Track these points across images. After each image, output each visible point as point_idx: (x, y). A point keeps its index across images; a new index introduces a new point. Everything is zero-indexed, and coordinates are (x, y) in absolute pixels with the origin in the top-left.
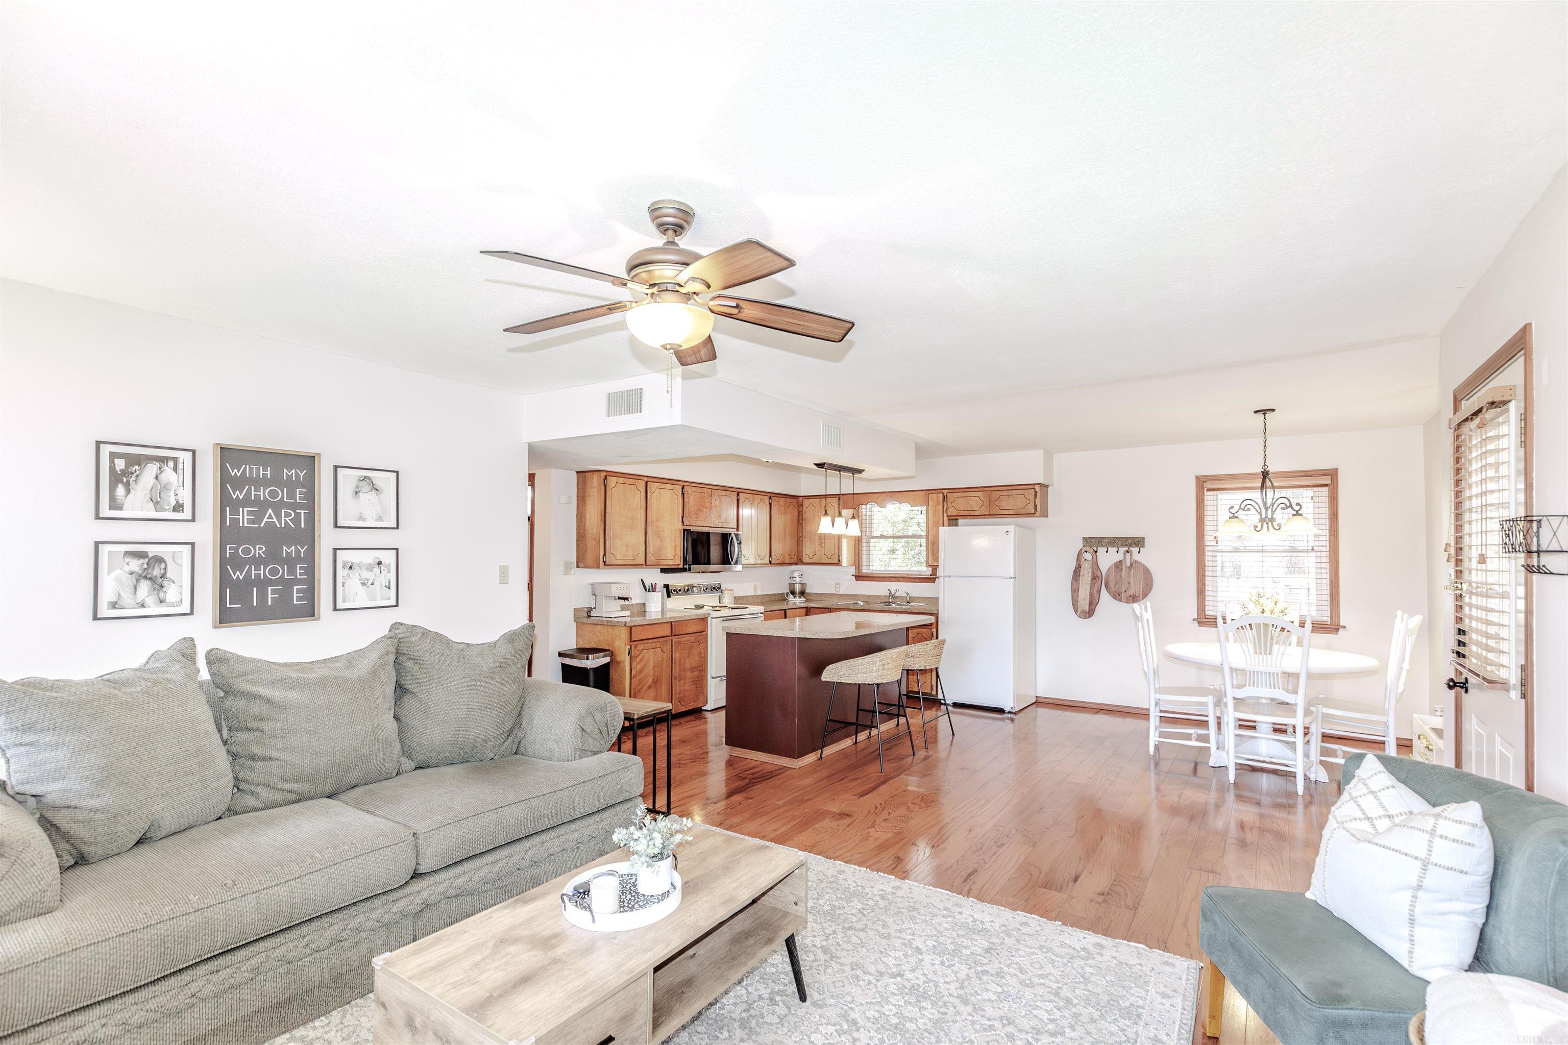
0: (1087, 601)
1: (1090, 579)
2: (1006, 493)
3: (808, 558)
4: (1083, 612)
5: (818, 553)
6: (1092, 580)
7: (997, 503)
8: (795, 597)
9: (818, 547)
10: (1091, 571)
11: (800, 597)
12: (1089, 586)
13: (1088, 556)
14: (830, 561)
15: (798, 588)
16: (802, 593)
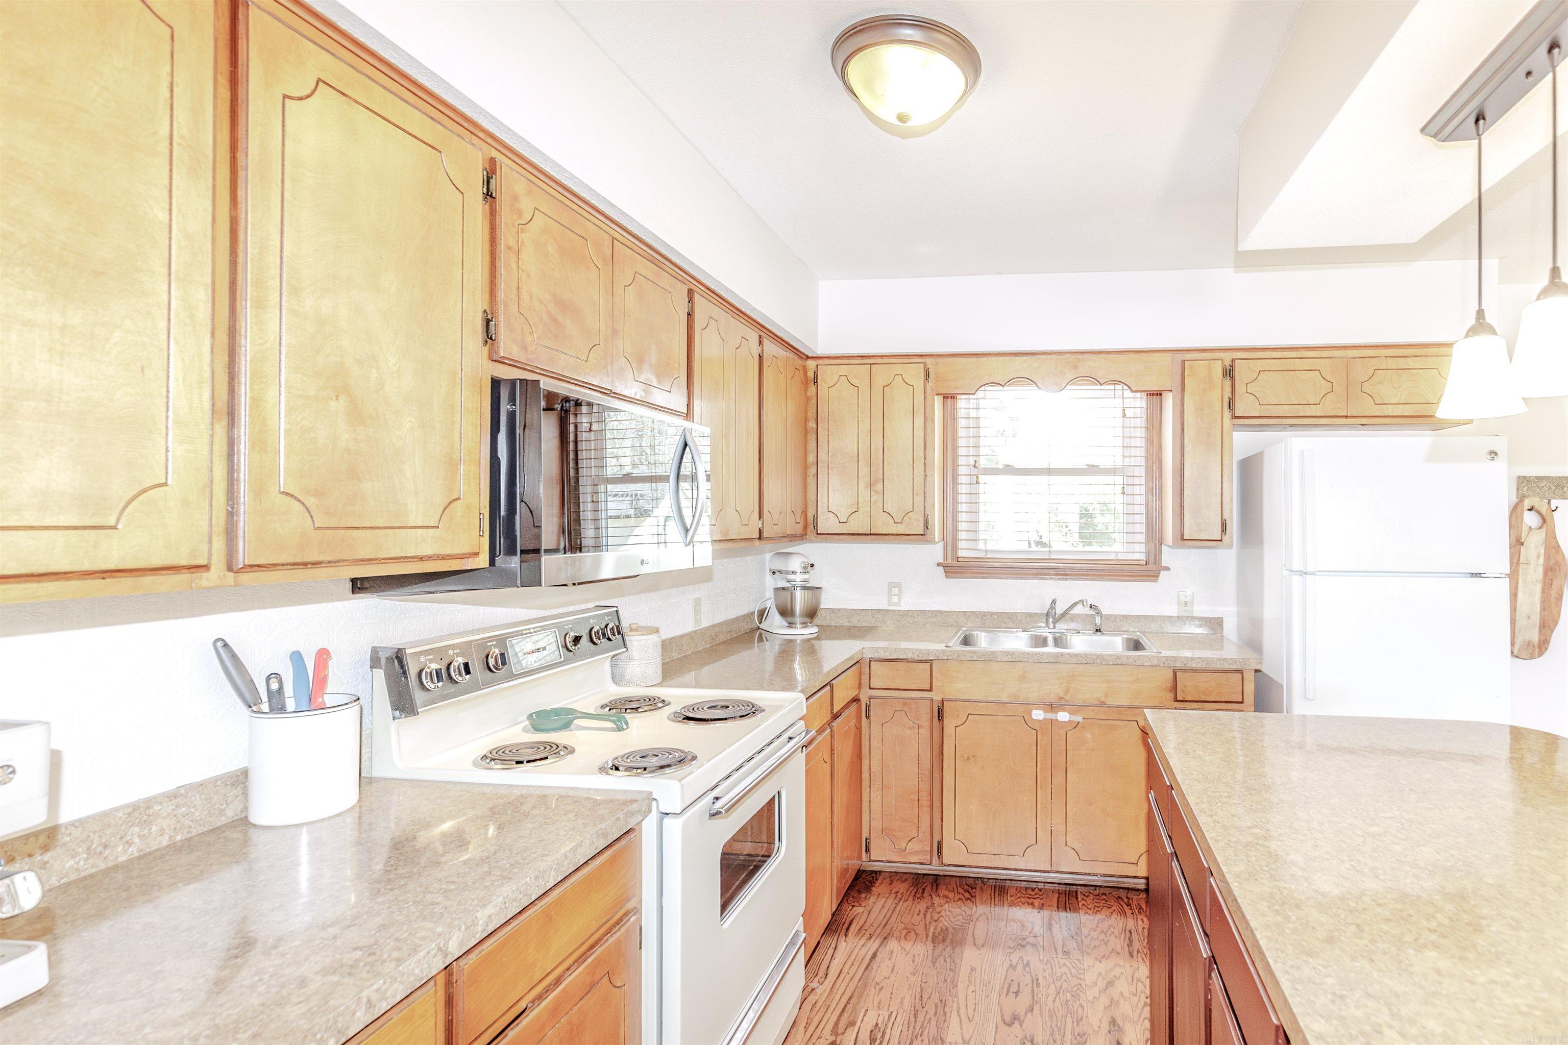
0: (1536, 619)
1: (1541, 570)
2: (1392, 363)
3: (832, 518)
4: (1529, 644)
5: (865, 509)
6: (1545, 574)
7: (1367, 387)
8: (791, 625)
9: (864, 493)
10: (1542, 551)
11: (805, 625)
12: (1539, 587)
13: (1531, 520)
14: (900, 529)
15: (800, 600)
16: (811, 614)
